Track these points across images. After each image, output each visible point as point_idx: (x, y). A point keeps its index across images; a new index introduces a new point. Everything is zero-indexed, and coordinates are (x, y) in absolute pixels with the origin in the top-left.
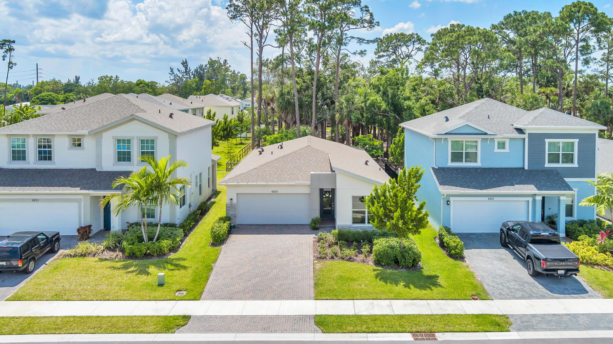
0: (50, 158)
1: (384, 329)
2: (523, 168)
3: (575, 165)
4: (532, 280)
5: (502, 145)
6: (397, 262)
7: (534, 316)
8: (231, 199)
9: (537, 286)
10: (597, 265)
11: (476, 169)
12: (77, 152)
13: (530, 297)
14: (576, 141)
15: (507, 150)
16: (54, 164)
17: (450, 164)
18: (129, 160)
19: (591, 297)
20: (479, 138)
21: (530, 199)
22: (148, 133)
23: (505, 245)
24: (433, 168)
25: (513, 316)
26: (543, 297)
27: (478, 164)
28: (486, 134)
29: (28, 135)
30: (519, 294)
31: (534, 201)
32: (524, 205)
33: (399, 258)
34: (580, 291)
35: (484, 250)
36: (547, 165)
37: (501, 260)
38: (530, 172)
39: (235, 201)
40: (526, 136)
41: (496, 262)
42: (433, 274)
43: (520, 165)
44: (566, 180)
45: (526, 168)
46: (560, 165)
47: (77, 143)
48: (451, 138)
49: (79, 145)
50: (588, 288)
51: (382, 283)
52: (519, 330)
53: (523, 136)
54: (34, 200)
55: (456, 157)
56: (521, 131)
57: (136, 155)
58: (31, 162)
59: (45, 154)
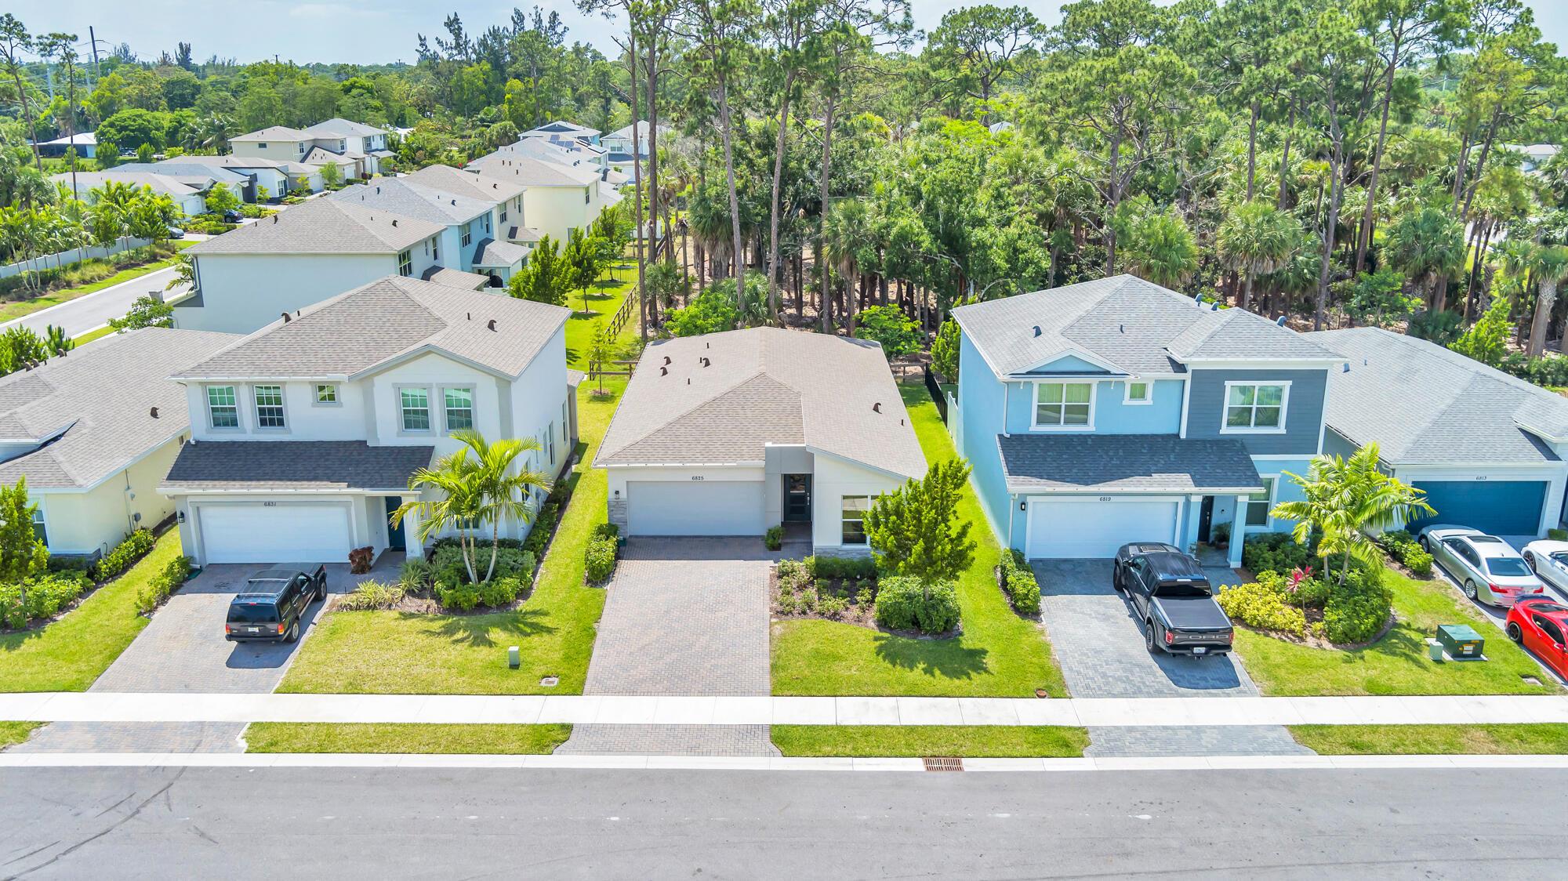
0: (281, 423)
1: (881, 751)
2: (1178, 436)
3: (1281, 429)
4: (1149, 660)
5: (1139, 392)
6: (915, 622)
7: (1131, 729)
8: (617, 492)
10: (1276, 630)
11: (1083, 438)
12: (327, 411)
13: (1137, 693)
14: (1287, 385)
15: (1148, 401)
16: (290, 432)
17: (1035, 428)
18: (426, 425)
19: (1243, 693)
20: (1094, 381)
21: (1181, 500)
22: (456, 375)
23: (1119, 588)
24: (1001, 436)
25: (1097, 728)
26: (1159, 693)
27: (1090, 428)
28: (1107, 373)
29: (238, 383)
30: (1120, 687)
31: (1188, 503)
32: (1170, 510)
33: (921, 617)
34: (1230, 681)
35: (1080, 599)
36: (1225, 430)
37: (1106, 618)
38: (1190, 443)
39: (623, 495)
40: (1190, 377)
41: (1095, 623)
42: (978, 646)
43: (1170, 430)
44: (1253, 457)
45: (1183, 436)
46: (1252, 430)
47: (327, 395)
48: (1037, 381)
49: (332, 397)
50: (1242, 676)
51: (887, 664)
52: (1098, 755)
53: (1181, 376)
54: (268, 504)
55: (1047, 413)
56: (1180, 368)
57: (437, 416)
58: (249, 430)
59: (272, 416)
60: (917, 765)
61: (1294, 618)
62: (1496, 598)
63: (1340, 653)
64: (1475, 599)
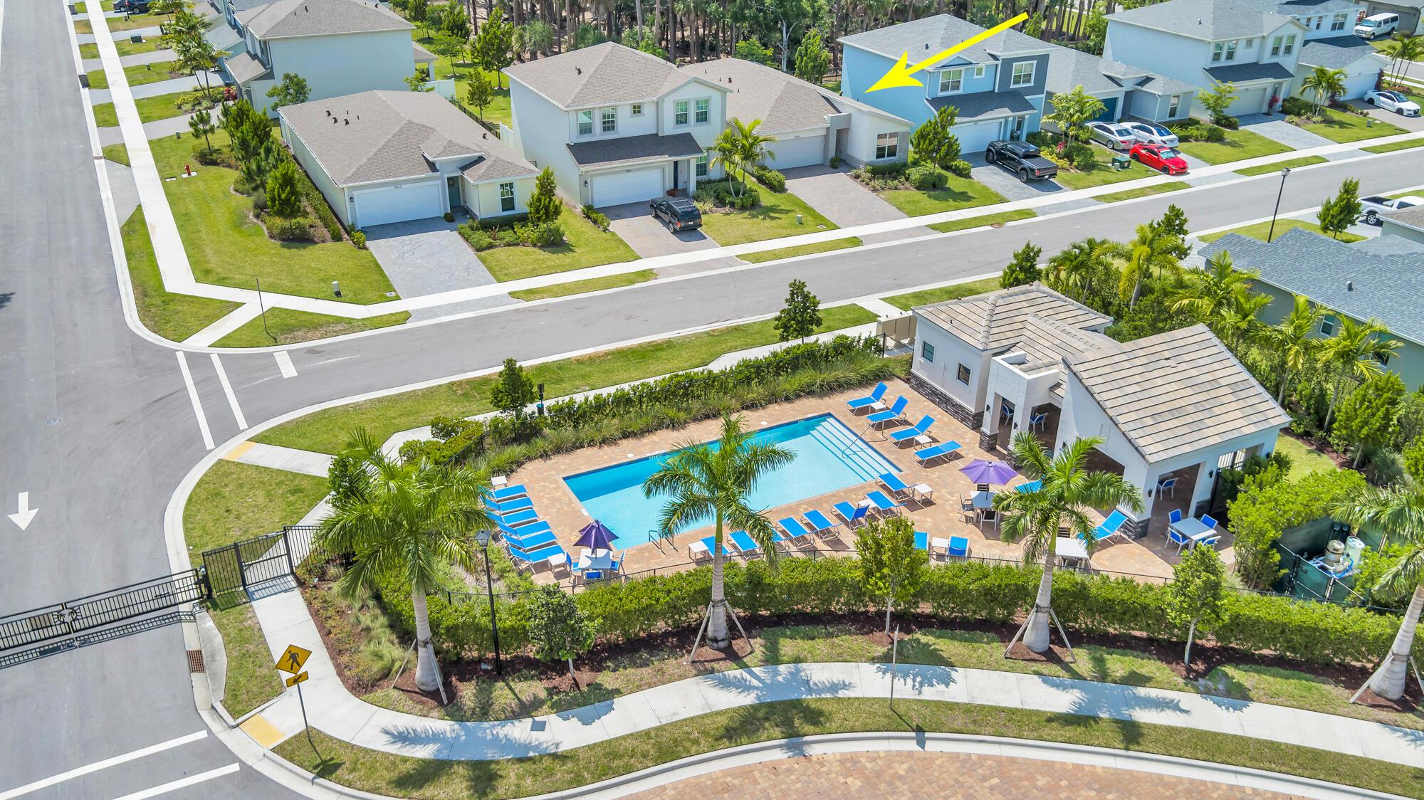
0: (613, 128)
1: (972, 226)
2: (994, 91)
3: (1032, 84)
4: (1026, 186)
5: (979, 72)
6: (933, 185)
7: (1044, 206)
9: (1030, 189)
11: (959, 96)
12: (637, 119)
13: (1032, 197)
14: (1034, 62)
15: (984, 76)
16: (621, 133)
17: (941, 94)
18: (687, 122)
19: (1066, 191)
20: (963, 68)
21: (1003, 120)
22: (702, 93)
23: (992, 162)
24: (926, 99)
25: (1033, 208)
26: (1039, 196)
27: (960, 92)
28: (968, 63)
29: (594, 109)
30: (1025, 195)
31: (1006, 122)
32: (998, 126)
34: (1057, 188)
35: (981, 168)
36: (1012, 86)
37: (996, 173)
38: (1002, 95)
40: (999, 63)
41: (994, 175)
42: (963, 191)
43: (990, 89)
44: (1027, 97)
45: (997, 91)
46: (1022, 85)
47: (637, 110)
48: (941, 71)
49: (639, 112)
50: (1060, 186)
51: (937, 201)
52: (1043, 216)
53: (997, 62)
54: (628, 171)
55: (945, 87)
56: (995, 57)
57: (692, 117)
58: (598, 135)
59: (609, 124)
60: (989, 228)
61: (1064, 163)
62: (1122, 146)
63: (1083, 173)
64: (1113, 148)
